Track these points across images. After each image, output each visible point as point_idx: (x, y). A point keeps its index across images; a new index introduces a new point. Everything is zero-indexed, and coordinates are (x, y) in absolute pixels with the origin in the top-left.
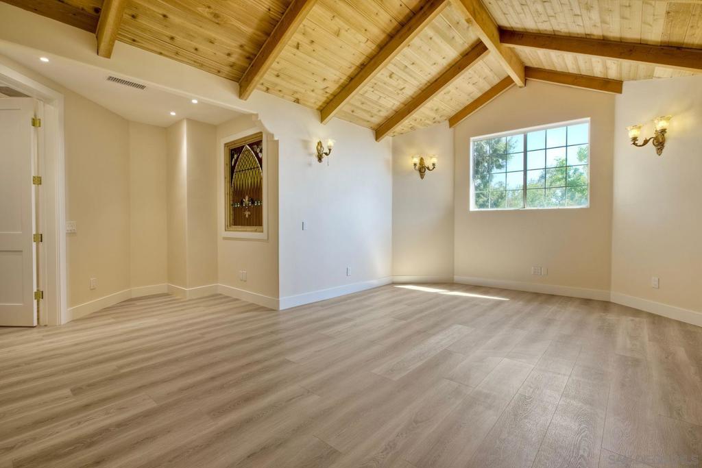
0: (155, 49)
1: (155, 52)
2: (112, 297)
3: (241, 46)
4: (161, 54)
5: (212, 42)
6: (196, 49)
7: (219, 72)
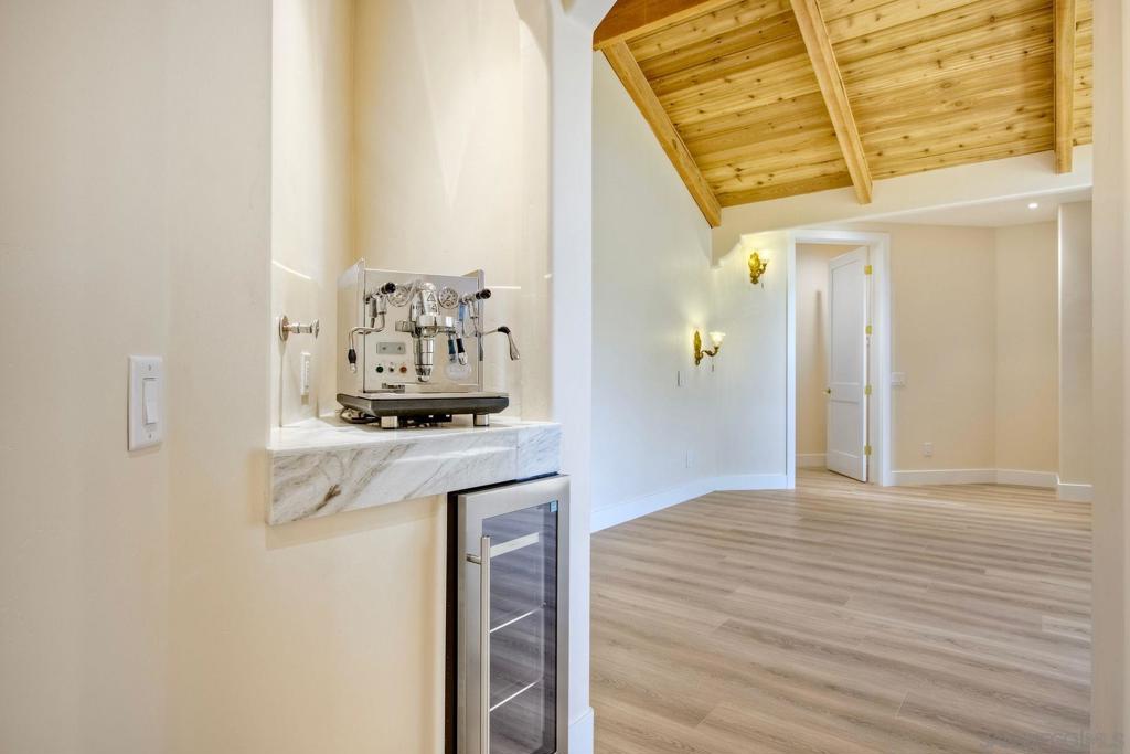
0: (917, 169)
1: (920, 171)
2: (966, 473)
3: (1020, 110)
4: (925, 170)
5: (973, 130)
6: (961, 146)
7: (1011, 152)
